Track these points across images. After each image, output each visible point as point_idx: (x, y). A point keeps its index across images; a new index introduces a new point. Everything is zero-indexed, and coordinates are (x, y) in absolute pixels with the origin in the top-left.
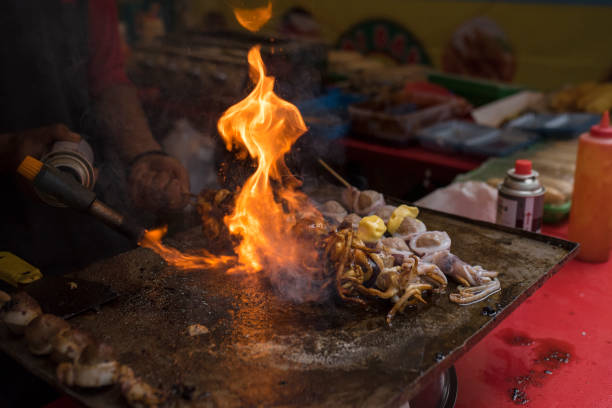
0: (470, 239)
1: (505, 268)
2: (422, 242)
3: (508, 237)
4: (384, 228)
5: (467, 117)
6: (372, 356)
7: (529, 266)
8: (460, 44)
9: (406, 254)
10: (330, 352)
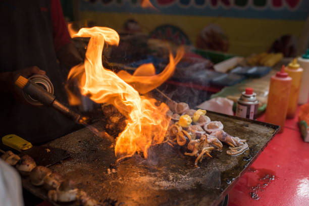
0: (230, 125)
1: (248, 138)
2: (210, 127)
3: (247, 123)
4: (191, 121)
5: (212, 68)
6: (197, 182)
7: (259, 136)
8: (204, 36)
9: (202, 133)
10: (176, 180)
